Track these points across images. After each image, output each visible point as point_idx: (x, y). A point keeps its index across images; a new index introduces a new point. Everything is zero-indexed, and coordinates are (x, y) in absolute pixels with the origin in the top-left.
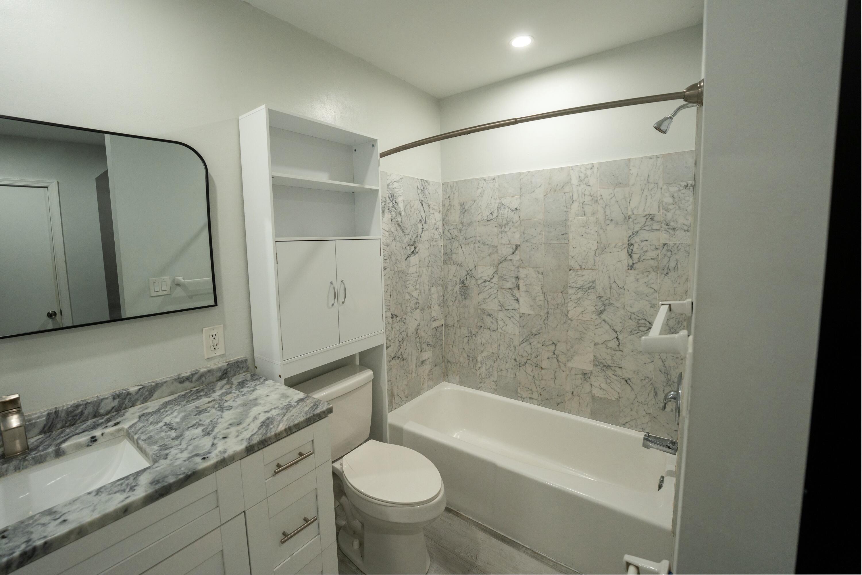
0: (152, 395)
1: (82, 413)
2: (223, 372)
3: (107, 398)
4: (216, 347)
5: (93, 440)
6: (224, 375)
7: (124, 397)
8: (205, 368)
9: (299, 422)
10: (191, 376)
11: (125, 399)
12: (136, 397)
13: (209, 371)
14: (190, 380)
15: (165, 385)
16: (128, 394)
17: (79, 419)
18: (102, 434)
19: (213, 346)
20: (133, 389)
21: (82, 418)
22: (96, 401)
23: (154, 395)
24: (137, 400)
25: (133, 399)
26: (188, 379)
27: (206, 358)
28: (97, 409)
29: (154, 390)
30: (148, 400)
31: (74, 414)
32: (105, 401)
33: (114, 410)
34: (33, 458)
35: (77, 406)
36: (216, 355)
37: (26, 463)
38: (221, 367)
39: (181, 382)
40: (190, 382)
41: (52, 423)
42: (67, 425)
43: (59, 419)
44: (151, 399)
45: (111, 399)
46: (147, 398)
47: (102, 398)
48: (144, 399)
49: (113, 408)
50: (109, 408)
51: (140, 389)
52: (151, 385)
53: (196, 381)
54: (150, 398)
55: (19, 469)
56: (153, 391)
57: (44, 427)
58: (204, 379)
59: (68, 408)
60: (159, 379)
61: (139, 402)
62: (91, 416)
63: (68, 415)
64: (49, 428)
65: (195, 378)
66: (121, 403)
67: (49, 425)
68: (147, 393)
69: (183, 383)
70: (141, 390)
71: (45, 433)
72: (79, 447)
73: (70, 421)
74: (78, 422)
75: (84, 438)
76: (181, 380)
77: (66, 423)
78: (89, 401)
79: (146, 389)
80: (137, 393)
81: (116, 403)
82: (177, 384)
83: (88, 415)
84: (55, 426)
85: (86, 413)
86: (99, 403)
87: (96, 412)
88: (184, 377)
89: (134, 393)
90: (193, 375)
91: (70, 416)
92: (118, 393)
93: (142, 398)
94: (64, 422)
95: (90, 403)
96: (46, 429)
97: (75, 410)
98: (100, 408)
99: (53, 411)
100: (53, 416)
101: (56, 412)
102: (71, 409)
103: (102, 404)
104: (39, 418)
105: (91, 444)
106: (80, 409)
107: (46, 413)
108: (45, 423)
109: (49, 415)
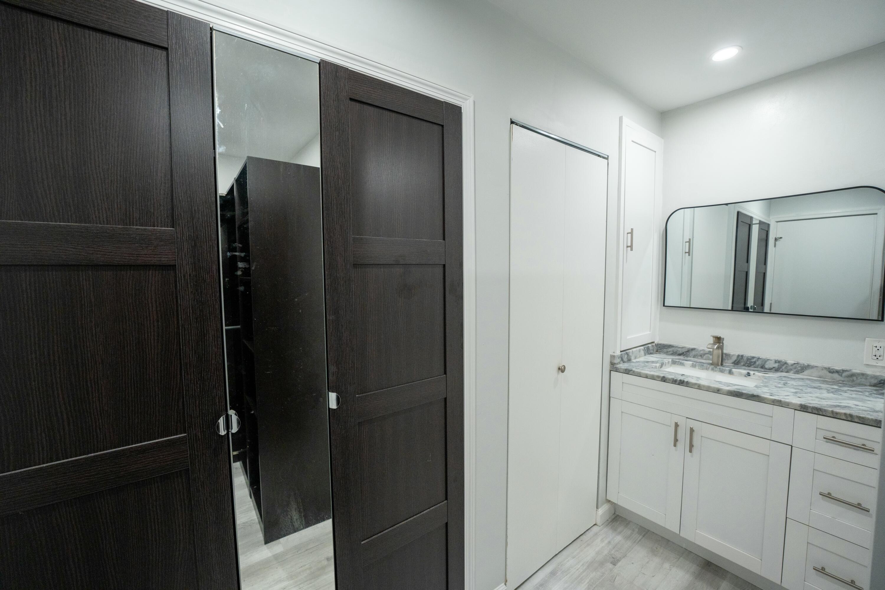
0: (803, 372)
1: (755, 362)
2: (880, 381)
3: (771, 360)
4: (880, 358)
5: (748, 374)
6: (880, 384)
7: (783, 364)
8: (859, 370)
9: (865, 417)
10: (841, 371)
11: (783, 365)
12: (791, 368)
13: (863, 374)
14: (840, 374)
15: (815, 368)
16: (786, 363)
17: (753, 365)
18: (754, 374)
19: (875, 356)
20: (790, 362)
21: (755, 365)
22: (764, 359)
23: (805, 372)
24: (791, 370)
25: (789, 368)
26: (837, 372)
27: (865, 363)
28: (764, 364)
29: (806, 368)
30: (799, 373)
31: (750, 361)
32: (770, 361)
33: (774, 369)
34: (720, 368)
35: (753, 358)
36: (877, 365)
37: (716, 369)
38: (879, 376)
39: (830, 372)
40: (839, 375)
41: (739, 361)
42: (746, 365)
43: (743, 360)
44: (802, 374)
45: (773, 362)
46: (799, 371)
47: (768, 358)
48: (796, 371)
49: (774, 367)
50: (771, 366)
51: (795, 363)
52: (804, 364)
53: (846, 377)
54: (801, 372)
55: (713, 370)
56: (804, 369)
57: (735, 361)
58: (855, 378)
59: (748, 356)
60: (813, 363)
61: (792, 372)
62: (760, 367)
63: (747, 360)
64: (737, 362)
65: (845, 374)
66: (780, 367)
68: (799, 368)
69: (832, 373)
70: (795, 365)
71: (735, 364)
72: (740, 374)
73: (748, 364)
74: (752, 366)
75: (745, 372)
76: (831, 371)
77: (746, 364)
78: (761, 358)
79: (799, 366)
80: (792, 365)
81: (776, 365)
82: (826, 372)
83: (758, 365)
84: (740, 363)
85: (757, 363)
86: (766, 361)
87: (763, 365)
88: (834, 369)
89: (790, 365)
90: (844, 371)
92: (779, 360)
93: (795, 370)
94: (745, 363)
95: (761, 359)
96: (736, 362)
97: (752, 359)
98: (766, 364)
99: (741, 355)
100: (740, 357)
101: (742, 355)
102: (749, 358)
103: (768, 363)
104: (733, 355)
105: (746, 376)
106: (754, 360)
107: (737, 354)
108: (736, 359)
109: (738, 356)
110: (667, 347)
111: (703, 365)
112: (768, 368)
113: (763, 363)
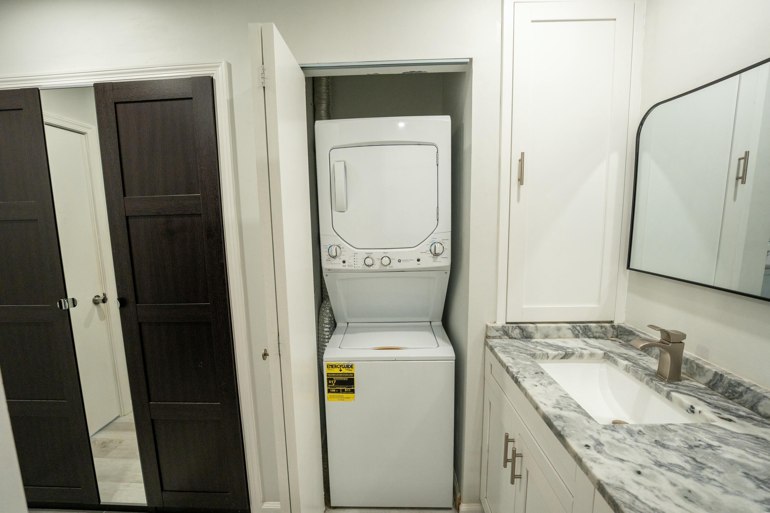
1: (741, 395)
5: (692, 409)
17: (737, 398)
18: (700, 412)
21: (740, 400)
22: (758, 394)
28: (757, 403)
31: (734, 389)
35: (739, 384)
41: (716, 383)
43: (721, 383)
47: (764, 395)
57: (710, 381)
59: (731, 379)
62: (748, 405)
63: (729, 386)
64: (713, 385)
67: (714, 382)
71: (709, 387)
72: (681, 404)
73: (729, 393)
74: (736, 400)
77: (726, 393)
78: (752, 387)
83: (747, 401)
84: (717, 387)
85: (745, 397)
87: (755, 405)
91: (730, 388)
94: (724, 391)
95: (752, 390)
96: (711, 384)
97: (736, 387)
98: (760, 404)
99: (720, 373)
100: (718, 377)
101: (721, 375)
102: (733, 382)
103: (763, 402)
104: (708, 370)
105: (689, 411)
106: (741, 389)
107: (714, 370)
108: (711, 378)
109: (716, 374)
110: (628, 334)
111: (637, 373)
112: (763, 413)
113: (755, 400)
